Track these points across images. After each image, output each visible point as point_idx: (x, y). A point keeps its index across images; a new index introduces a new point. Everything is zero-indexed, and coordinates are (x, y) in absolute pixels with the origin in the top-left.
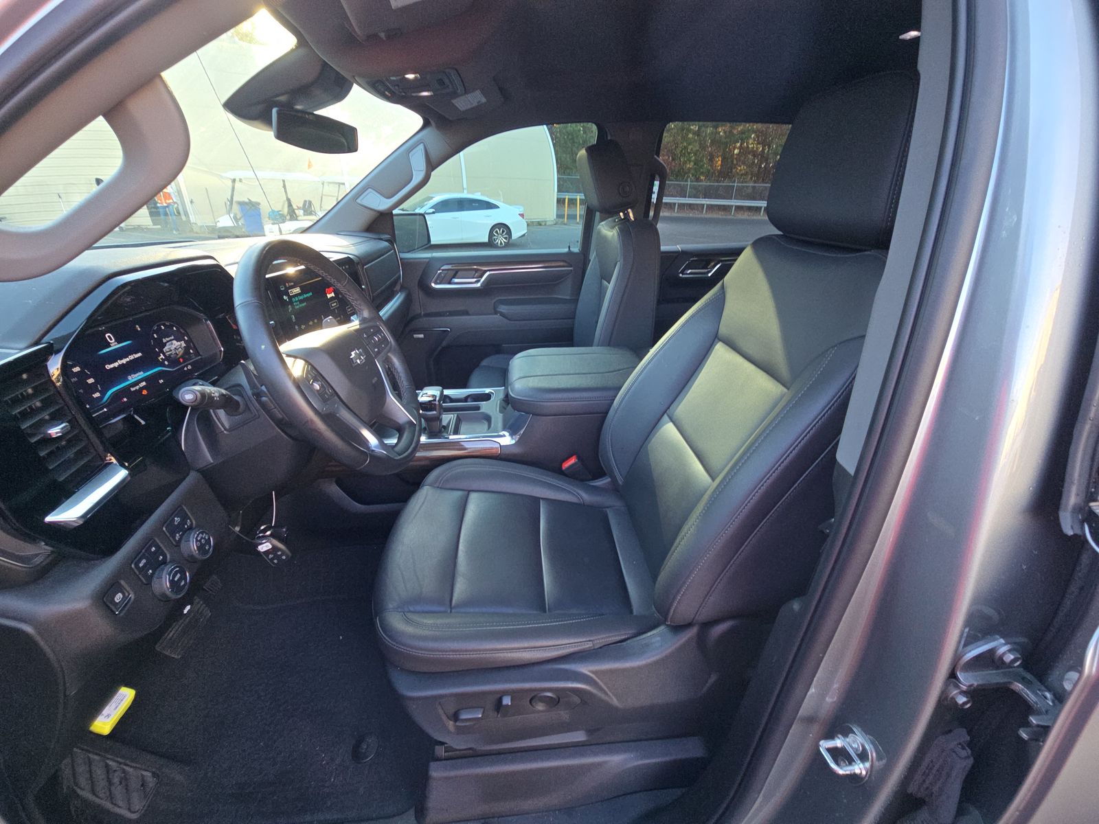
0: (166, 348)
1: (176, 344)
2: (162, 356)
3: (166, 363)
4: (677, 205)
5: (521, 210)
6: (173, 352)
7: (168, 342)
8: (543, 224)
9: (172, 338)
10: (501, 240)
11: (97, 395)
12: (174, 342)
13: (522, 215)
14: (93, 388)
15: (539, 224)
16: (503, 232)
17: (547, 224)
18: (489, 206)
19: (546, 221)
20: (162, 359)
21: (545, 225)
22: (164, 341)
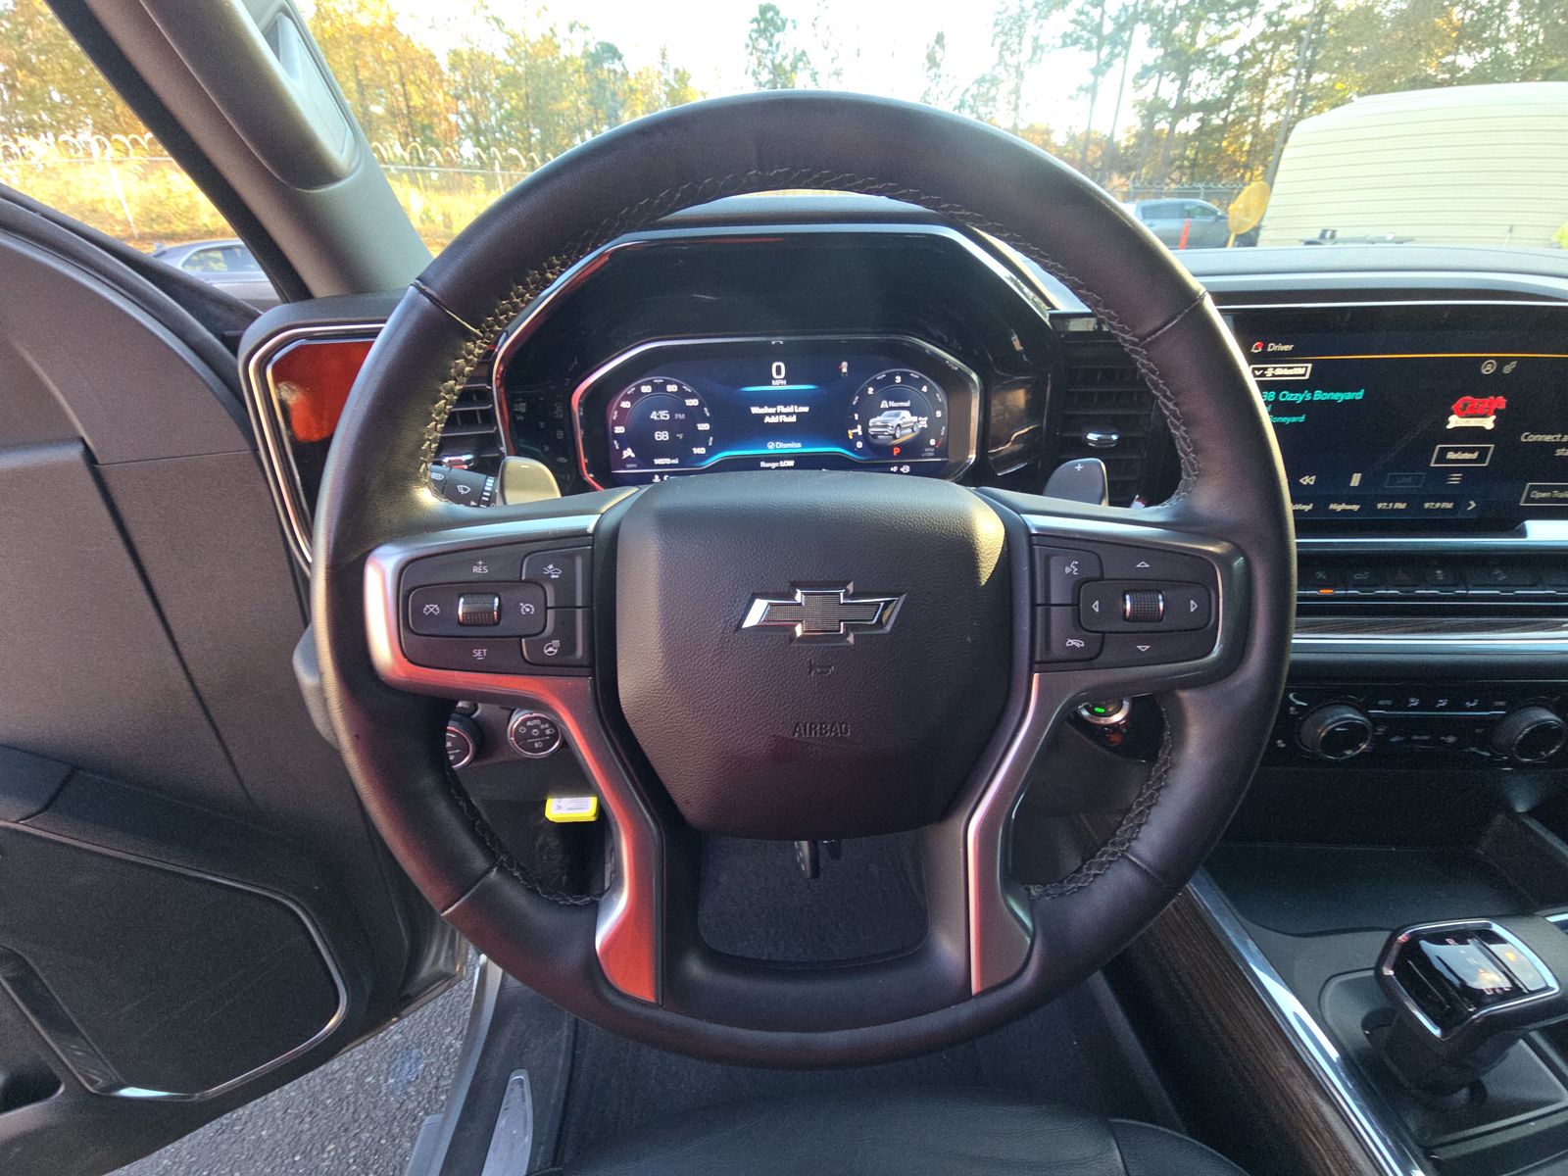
0: (879, 418)
1: (906, 416)
2: (859, 430)
3: (859, 445)
6: (890, 431)
7: (891, 408)
9: (907, 404)
11: (701, 451)
12: (906, 414)
14: (700, 439)
20: (855, 434)
22: (884, 404)
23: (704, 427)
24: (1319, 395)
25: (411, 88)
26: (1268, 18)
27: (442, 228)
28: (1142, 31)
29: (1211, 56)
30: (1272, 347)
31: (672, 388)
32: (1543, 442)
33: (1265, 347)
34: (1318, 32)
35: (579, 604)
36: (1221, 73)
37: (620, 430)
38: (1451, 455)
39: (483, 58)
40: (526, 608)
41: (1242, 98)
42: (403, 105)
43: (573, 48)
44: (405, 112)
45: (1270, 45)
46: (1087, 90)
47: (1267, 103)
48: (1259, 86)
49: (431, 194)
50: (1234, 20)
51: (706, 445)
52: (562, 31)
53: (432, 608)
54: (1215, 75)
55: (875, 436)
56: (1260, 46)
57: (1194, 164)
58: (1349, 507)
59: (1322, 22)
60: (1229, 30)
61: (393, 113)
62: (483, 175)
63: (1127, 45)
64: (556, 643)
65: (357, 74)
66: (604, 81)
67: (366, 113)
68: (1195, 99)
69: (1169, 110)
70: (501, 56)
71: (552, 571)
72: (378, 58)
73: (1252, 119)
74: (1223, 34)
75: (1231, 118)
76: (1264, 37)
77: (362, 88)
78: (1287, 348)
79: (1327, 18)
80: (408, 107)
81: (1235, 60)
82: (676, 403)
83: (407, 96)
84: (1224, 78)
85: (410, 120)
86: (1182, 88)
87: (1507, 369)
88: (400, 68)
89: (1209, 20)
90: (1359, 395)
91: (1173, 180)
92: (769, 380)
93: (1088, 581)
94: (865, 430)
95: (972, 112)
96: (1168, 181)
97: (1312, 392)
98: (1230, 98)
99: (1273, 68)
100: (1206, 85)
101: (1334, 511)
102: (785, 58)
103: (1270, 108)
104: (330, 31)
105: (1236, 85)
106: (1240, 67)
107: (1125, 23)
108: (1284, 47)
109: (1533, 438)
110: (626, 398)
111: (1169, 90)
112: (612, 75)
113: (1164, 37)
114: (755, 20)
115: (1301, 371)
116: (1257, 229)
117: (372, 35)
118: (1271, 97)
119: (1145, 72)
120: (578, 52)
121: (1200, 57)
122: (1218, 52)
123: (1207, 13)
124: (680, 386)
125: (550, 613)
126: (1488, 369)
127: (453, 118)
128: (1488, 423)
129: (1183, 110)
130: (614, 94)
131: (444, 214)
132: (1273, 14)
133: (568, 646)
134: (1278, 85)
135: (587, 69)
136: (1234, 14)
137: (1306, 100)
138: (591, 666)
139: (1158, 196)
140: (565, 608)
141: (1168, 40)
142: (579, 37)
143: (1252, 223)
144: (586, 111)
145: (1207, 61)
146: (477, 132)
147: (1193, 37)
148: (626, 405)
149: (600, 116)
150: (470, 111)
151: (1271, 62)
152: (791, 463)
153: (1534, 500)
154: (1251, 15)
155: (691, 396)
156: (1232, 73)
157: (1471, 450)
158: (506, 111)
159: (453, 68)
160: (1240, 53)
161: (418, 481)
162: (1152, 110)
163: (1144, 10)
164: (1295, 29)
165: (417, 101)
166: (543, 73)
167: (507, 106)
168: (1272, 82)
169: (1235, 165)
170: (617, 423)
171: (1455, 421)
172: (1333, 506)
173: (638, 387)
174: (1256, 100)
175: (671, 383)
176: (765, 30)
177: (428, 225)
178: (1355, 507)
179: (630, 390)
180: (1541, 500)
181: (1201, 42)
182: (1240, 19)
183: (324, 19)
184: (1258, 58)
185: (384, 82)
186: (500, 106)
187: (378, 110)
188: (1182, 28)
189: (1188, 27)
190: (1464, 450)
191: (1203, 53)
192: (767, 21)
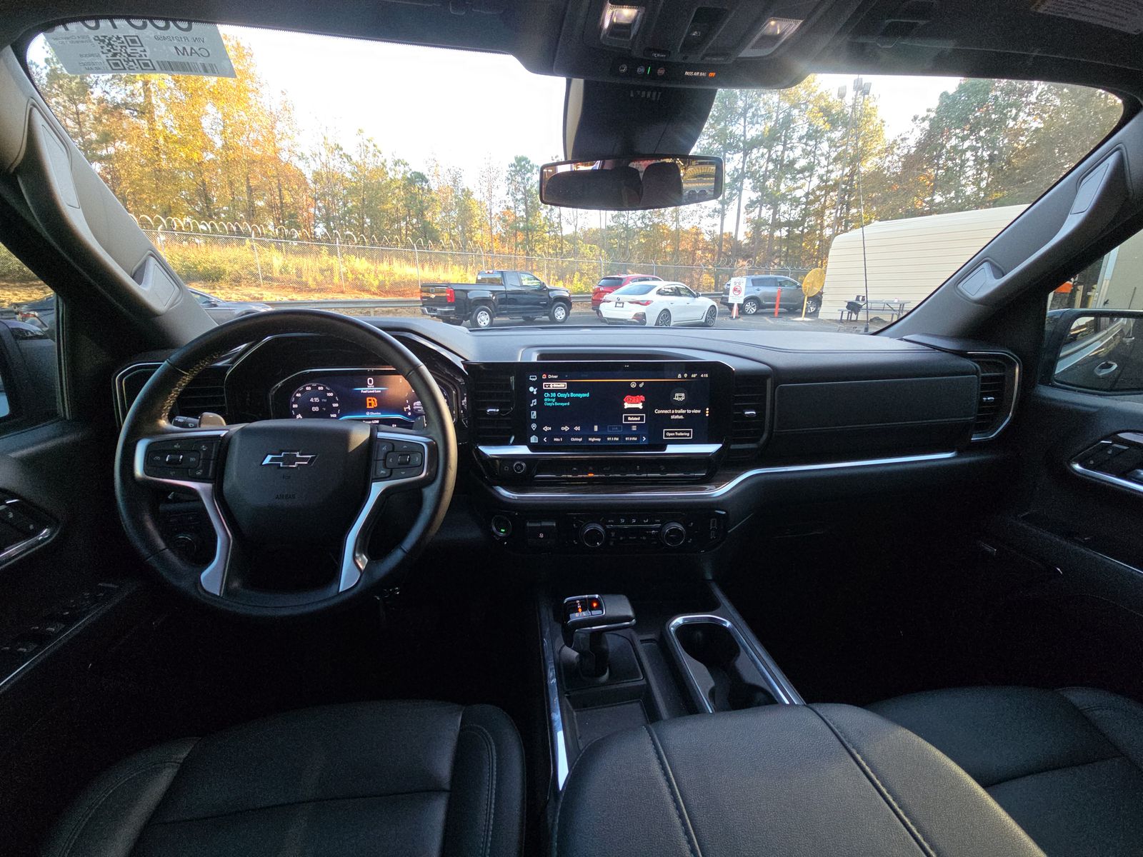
2: (409, 408)
3: (409, 414)
11: (334, 416)
20: (407, 409)
23: (336, 405)
24: (572, 395)
25: (285, 192)
26: (821, 177)
27: (295, 277)
28: (748, 183)
29: (789, 197)
30: (550, 376)
31: (321, 388)
32: (664, 414)
33: (547, 377)
34: (851, 185)
35: (212, 458)
36: (797, 206)
37: (295, 406)
38: (629, 419)
39: (336, 177)
40: (192, 459)
41: (811, 221)
42: (278, 202)
43: (397, 174)
44: (279, 205)
45: (823, 193)
46: (719, 212)
47: (826, 223)
48: (820, 214)
49: (290, 256)
50: (801, 178)
51: (337, 414)
52: (389, 164)
53: (158, 458)
54: (793, 207)
55: (417, 410)
56: (818, 193)
57: (787, 254)
58: (596, 440)
59: (852, 180)
60: (799, 184)
61: (271, 207)
62: (327, 246)
63: (740, 190)
64: (201, 471)
65: (248, 183)
66: (415, 194)
67: (252, 204)
68: (783, 220)
69: (768, 225)
70: (348, 175)
71: (204, 448)
72: (265, 174)
73: (818, 232)
74: (795, 186)
75: (806, 231)
76: (819, 188)
77: (250, 190)
78: (556, 377)
79: (855, 178)
80: (281, 203)
81: (804, 200)
82: (322, 395)
83: (281, 197)
84: (799, 209)
85: (282, 211)
86: (774, 214)
87: (641, 385)
88: (279, 180)
89: (786, 178)
90: (588, 395)
91: (776, 264)
92: (366, 386)
93: (389, 452)
94: (412, 407)
95: (650, 221)
96: (772, 264)
97: (569, 393)
98: (804, 220)
99: (827, 204)
100: (788, 212)
101: (591, 441)
102: (532, 186)
103: (828, 226)
104: (232, 156)
105: (806, 214)
106: (807, 203)
107: (738, 177)
108: (831, 194)
109: (660, 412)
110: (299, 392)
111: (767, 213)
112: (420, 191)
113: (760, 186)
114: (512, 165)
115: (563, 385)
116: (821, 293)
117: (261, 160)
118: (828, 220)
119: (752, 204)
120: (399, 176)
121: (784, 198)
122: (793, 195)
123: (785, 175)
124: (324, 388)
125: (201, 461)
126: (633, 386)
127: (312, 210)
128: (640, 406)
129: (777, 225)
130: (421, 202)
131: (297, 269)
132: (823, 175)
133: (206, 472)
134: (831, 214)
135: (405, 187)
136: (801, 175)
137: (847, 222)
138: (215, 479)
139: (767, 273)
140: (207, 460)
141: (763, 188)
142: (401, 168)
143: (817, 290)
144: (403, 212)
145: (787, 199)
146: (327, 219)
147: (778, 186)
148: (298, 395)
149: (411, 214)
150: (324, 206)
151: (825, 201)
152: (378, 422)
153: (668, 437)
154: (810, 176)
155: (330, 392)
156: (804, 206)
157: (637, 417)
158: (348, 208)
159: (315, 182)
160: (807, 195)
161: (161, 418)
162: (757, 225)
163: (747, 172)
164: (837, 184)
165: (288, 199)
166: (375, 188)
167: (350, 205)
168: (827, 212)
169: (812, 256)
170: (294, 403)
171: (627, 405)
172: (590, 439)
173: (305, 388)
174: (819, 222)
175: (320, 386)
176: (520, 170)
177: (284, 275)
178: (599, 440)
179: (301, 389)
180: (671, 436)
181: (783, 188)
182: (804, 178)
183: (229, 149)
184: (817, 199)
185: (267, 188)
186: (345, 205)
187: (260, 203)
188: (770, 182)
189: (774, 181)
190: (634, 417)
191: (784, 196)
192: (521, 166)
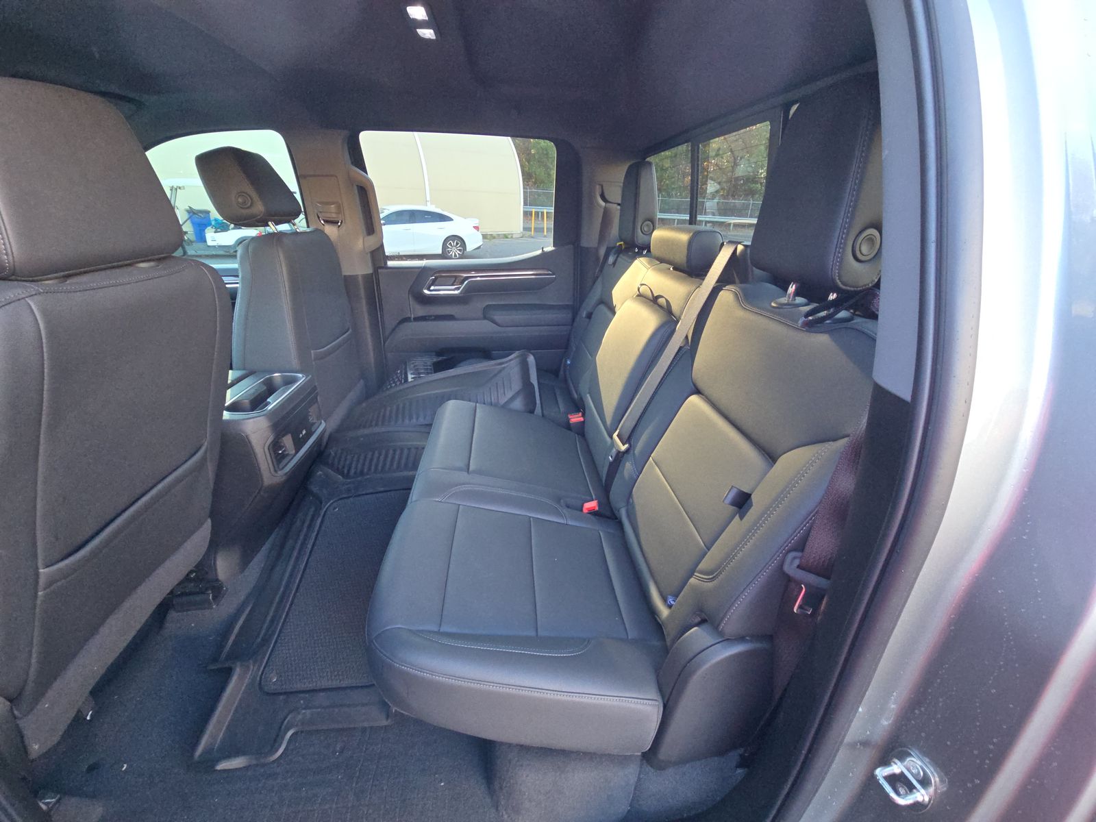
4: (676, 221)
5: (476, 222)
8: (510, 237)
10: (454, 251)
13: (477, 228)
15: (506, 236)
16: (457, 244)
17: (514, 236)
18: (442, 218)
19: (512, 234)
21: (512, 237)
